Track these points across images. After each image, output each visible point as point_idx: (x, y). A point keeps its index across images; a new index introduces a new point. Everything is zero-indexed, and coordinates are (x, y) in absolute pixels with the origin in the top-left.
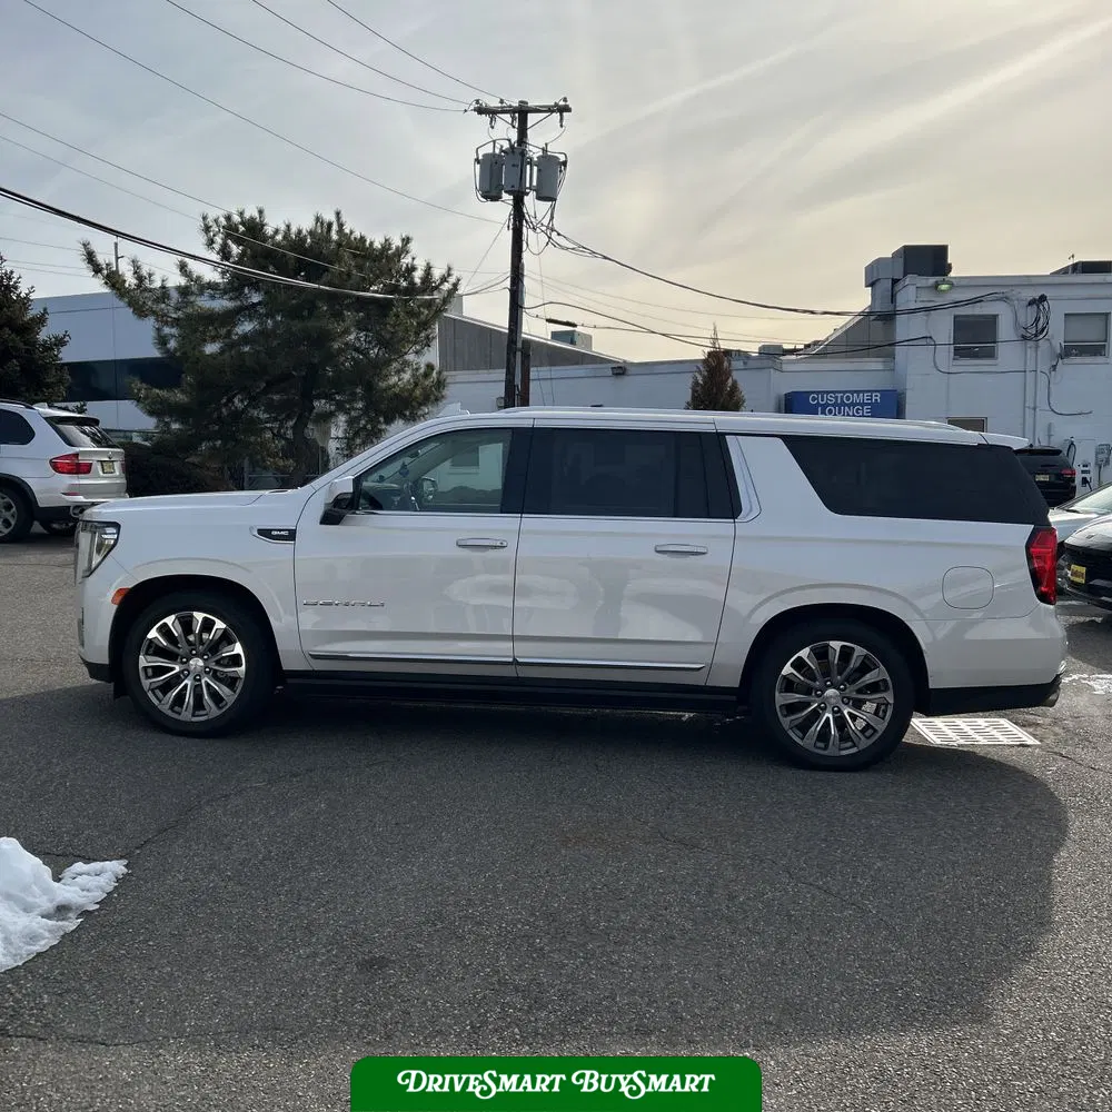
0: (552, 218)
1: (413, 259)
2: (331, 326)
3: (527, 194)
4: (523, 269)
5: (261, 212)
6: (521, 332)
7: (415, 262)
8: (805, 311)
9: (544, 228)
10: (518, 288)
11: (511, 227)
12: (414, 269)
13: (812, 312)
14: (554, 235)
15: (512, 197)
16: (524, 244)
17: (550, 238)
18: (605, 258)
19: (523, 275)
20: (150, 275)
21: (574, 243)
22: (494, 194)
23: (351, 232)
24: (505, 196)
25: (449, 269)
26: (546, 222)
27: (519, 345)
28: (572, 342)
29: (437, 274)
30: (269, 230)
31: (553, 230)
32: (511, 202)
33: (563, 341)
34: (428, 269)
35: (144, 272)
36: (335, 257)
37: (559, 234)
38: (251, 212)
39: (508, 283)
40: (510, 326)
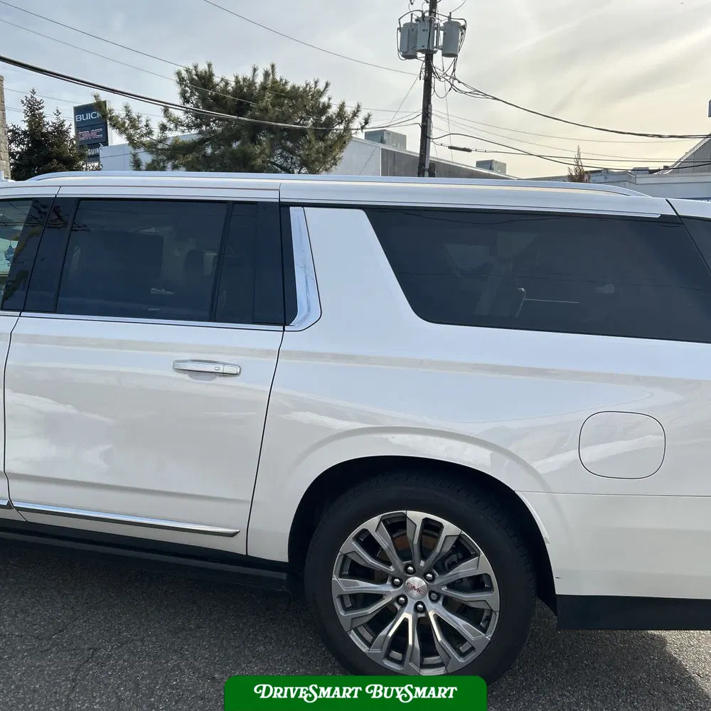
0: (454, 70)
1: (330, 99)
2: (252, 149)
3: (436, 52)
4: (431, 109)
5: (209, 65)
6: (429, 156)
7: (331, 102)
8: (654, 136)
9: (447, 78)
10: (427, 122)
11: (422, 78)
12: (329, 106)
13: (660, 136)
14: (456, 82)
15: (424, 55)
16: (432, 90)
17: (452, 85)
18: (495, 99)
19: (431, 114)
20: (139, 117)
21: (472, 88)
22: (409, 53)
23: (281, 80)
24: (419, 55)
25: (359, 106)
26: (449, 73)
27: (427, 166)
28: (491, 169)
29: (349, 110)
30: (216, 80)
31: (455, 79)
32: (423, 59)
33: (486, 168)
34: (342, 106)
35: (134, 115)
36: (260, 97)
37: (459, 82)
38: (203, 67)
39: (420, 120)
40: (421, 152)
